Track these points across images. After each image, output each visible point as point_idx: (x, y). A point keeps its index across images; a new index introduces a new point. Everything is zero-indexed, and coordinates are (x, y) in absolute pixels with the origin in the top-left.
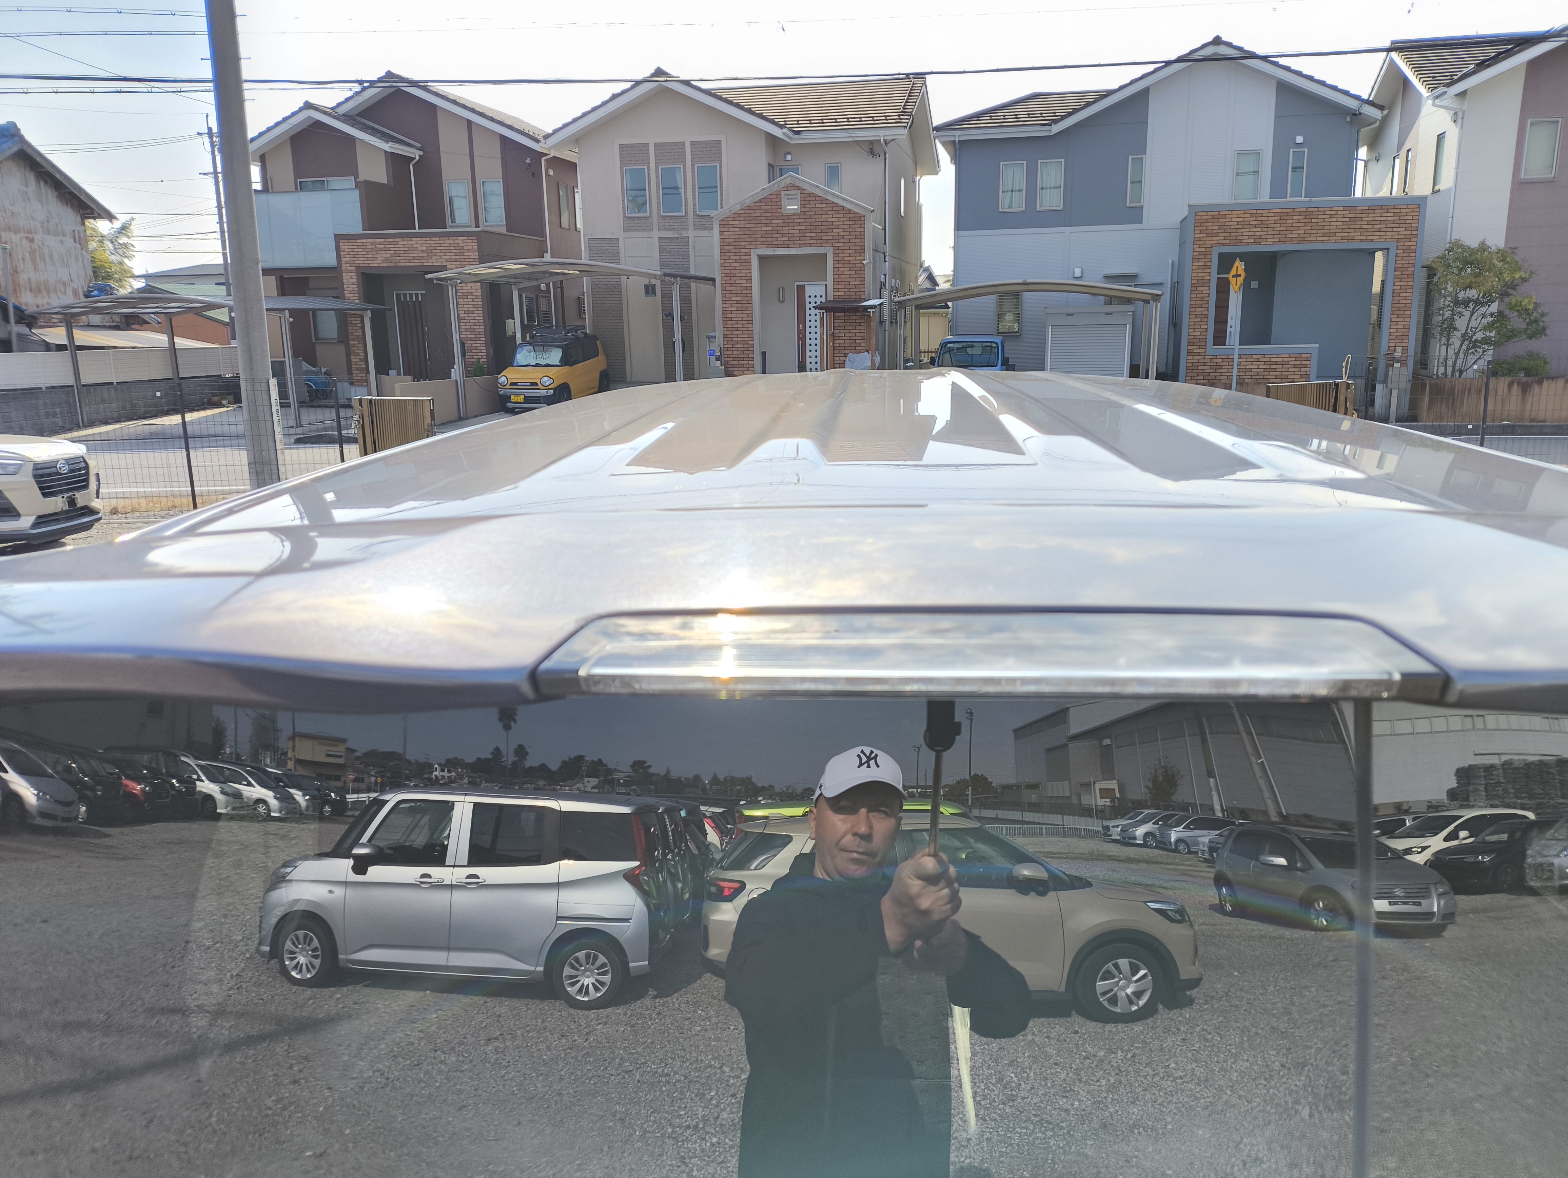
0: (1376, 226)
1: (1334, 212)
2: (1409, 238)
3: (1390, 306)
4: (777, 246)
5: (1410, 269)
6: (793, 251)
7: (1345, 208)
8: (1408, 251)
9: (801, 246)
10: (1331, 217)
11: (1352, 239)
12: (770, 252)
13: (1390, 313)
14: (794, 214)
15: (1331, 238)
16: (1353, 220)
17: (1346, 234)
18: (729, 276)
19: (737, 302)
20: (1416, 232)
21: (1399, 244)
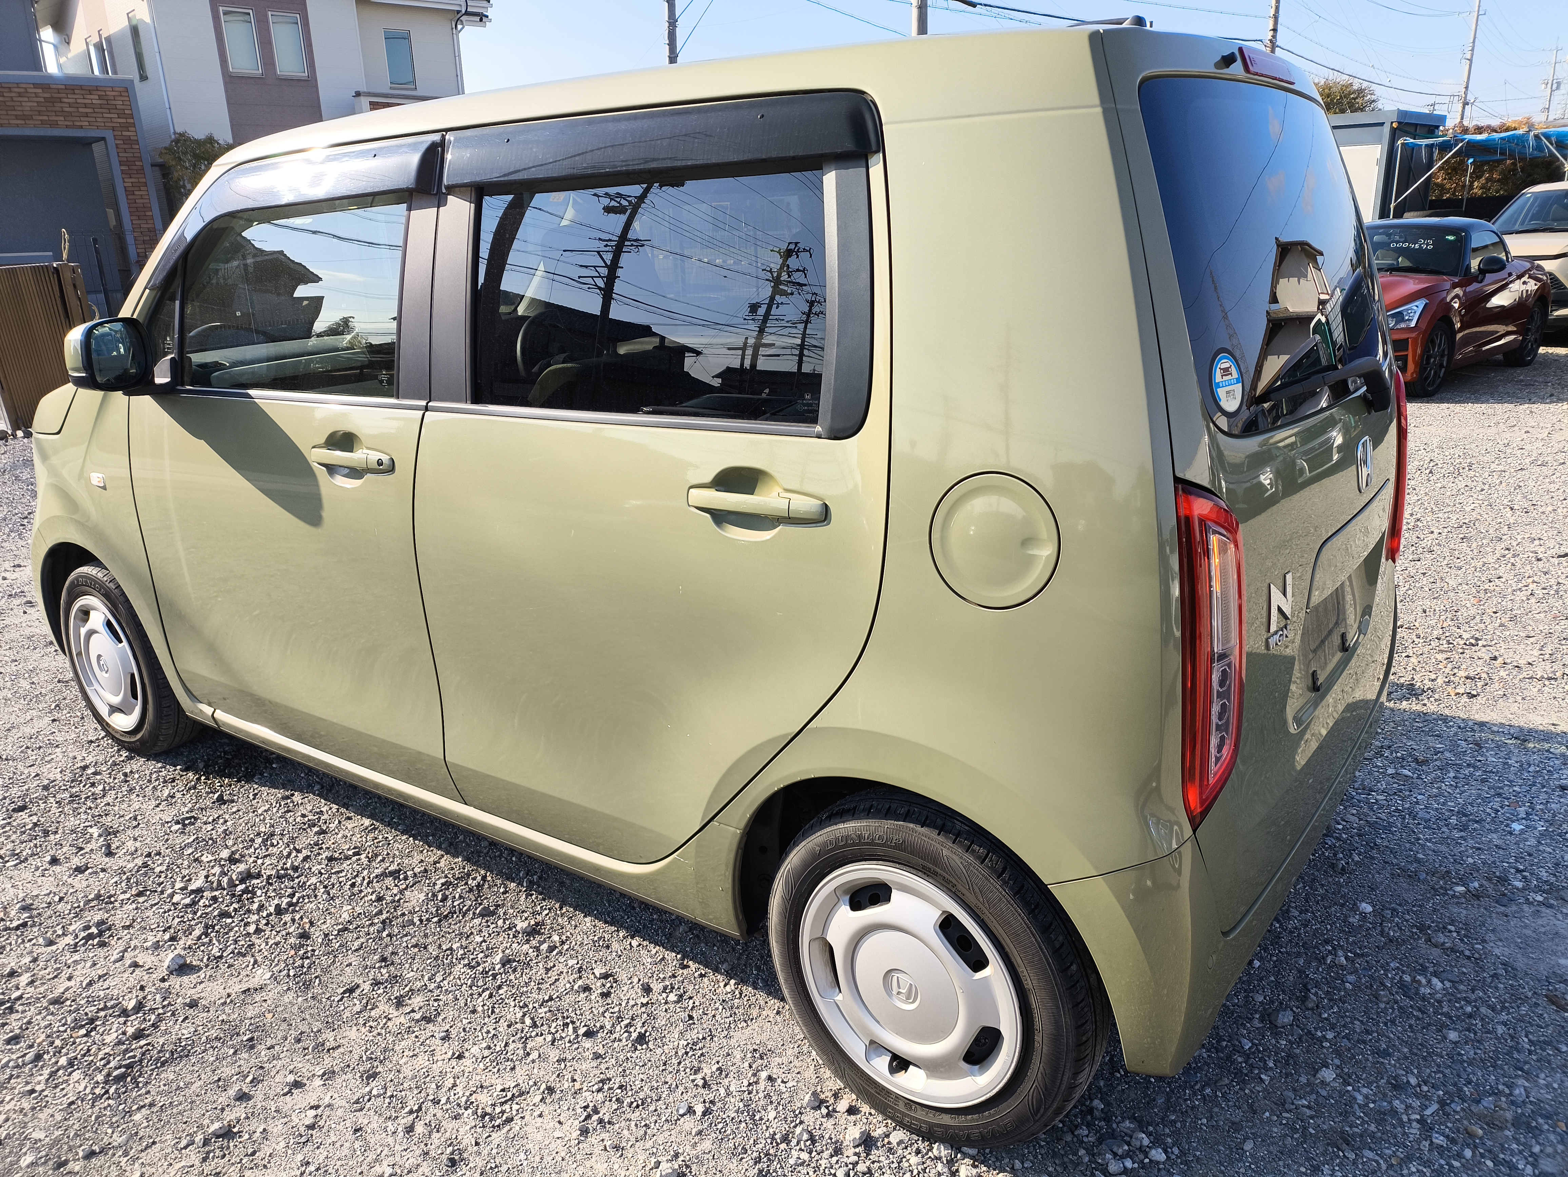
0: (81, 110)
1: (22, 90)
2: (127, 127)
3: (127, 205)
5: (137, 163)
7: (36, 86)
8: (128, 141)
10: (20, 95)
11: (54, 125)
13: (128, 214)
15: (27, 122)
16: (51, 101)
17: (46, 118)
20: (132, 121)
21: (116, 133)
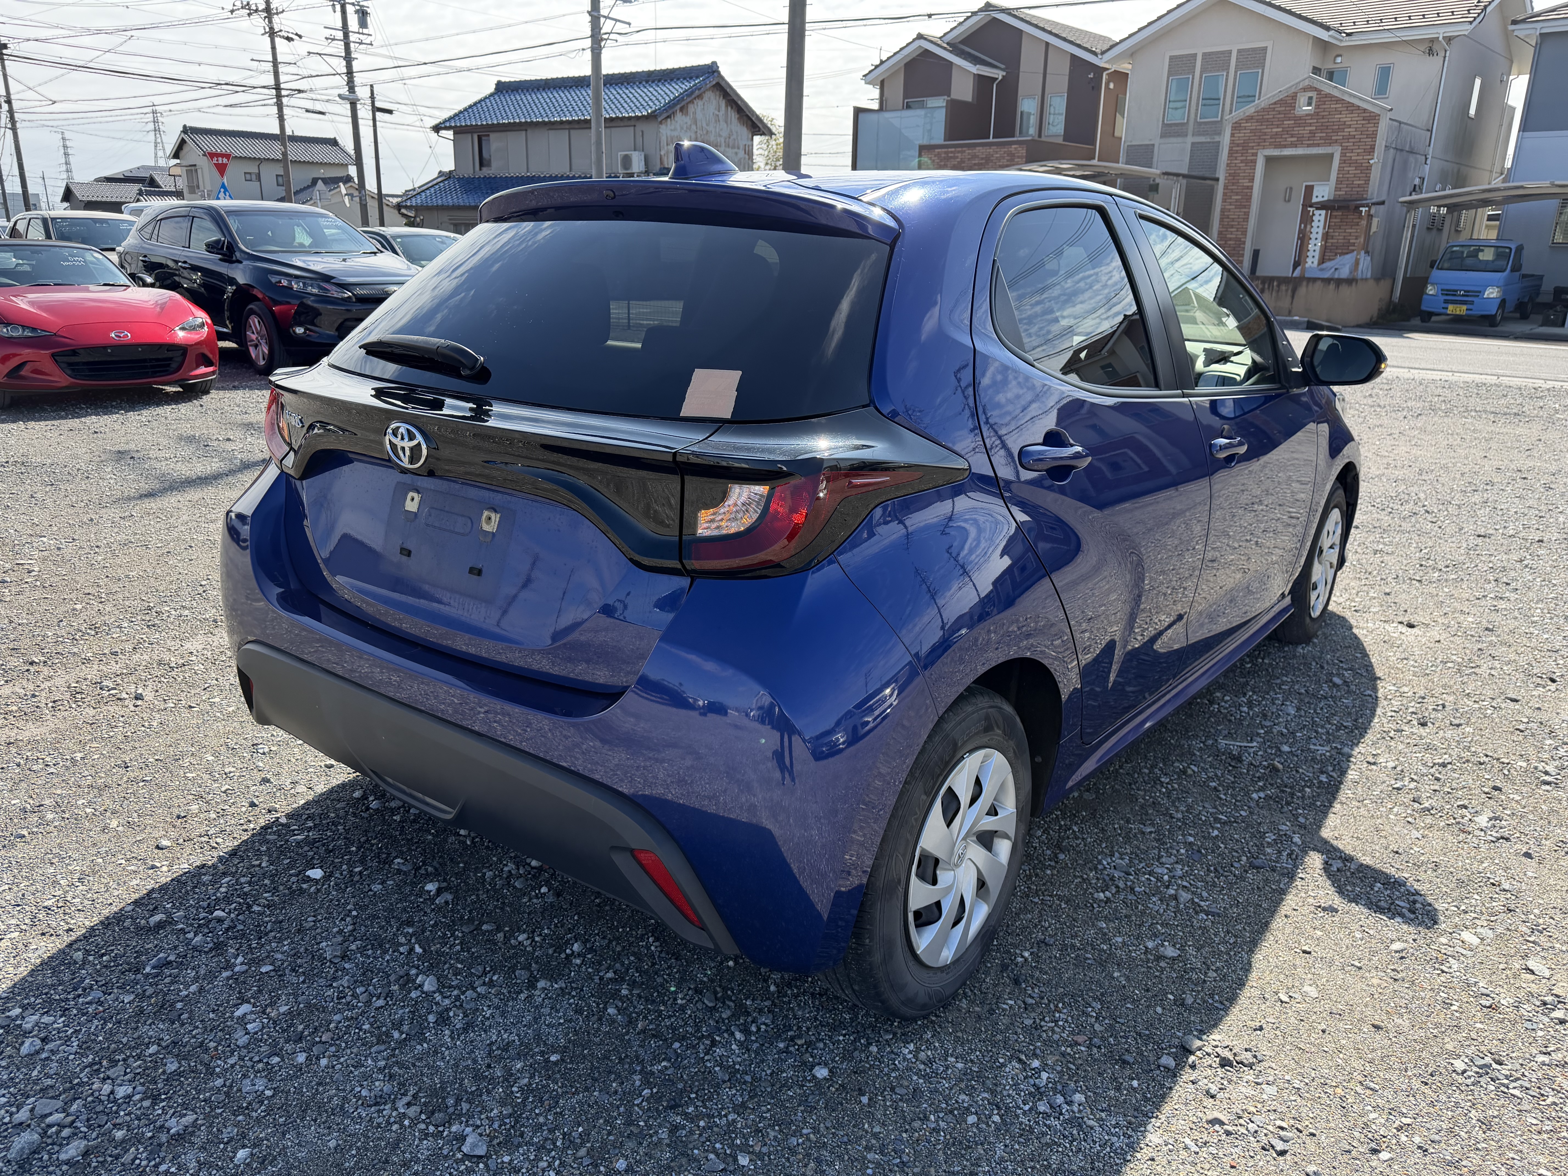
4: (1285, 146)
6: (1300, 151)
9: (1309, 146)
12: (1276, 152)
14: (1307, 115)
18: (1233, 177)
19: (1237, 200)
